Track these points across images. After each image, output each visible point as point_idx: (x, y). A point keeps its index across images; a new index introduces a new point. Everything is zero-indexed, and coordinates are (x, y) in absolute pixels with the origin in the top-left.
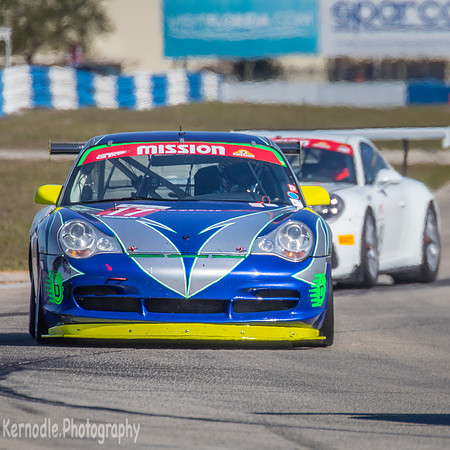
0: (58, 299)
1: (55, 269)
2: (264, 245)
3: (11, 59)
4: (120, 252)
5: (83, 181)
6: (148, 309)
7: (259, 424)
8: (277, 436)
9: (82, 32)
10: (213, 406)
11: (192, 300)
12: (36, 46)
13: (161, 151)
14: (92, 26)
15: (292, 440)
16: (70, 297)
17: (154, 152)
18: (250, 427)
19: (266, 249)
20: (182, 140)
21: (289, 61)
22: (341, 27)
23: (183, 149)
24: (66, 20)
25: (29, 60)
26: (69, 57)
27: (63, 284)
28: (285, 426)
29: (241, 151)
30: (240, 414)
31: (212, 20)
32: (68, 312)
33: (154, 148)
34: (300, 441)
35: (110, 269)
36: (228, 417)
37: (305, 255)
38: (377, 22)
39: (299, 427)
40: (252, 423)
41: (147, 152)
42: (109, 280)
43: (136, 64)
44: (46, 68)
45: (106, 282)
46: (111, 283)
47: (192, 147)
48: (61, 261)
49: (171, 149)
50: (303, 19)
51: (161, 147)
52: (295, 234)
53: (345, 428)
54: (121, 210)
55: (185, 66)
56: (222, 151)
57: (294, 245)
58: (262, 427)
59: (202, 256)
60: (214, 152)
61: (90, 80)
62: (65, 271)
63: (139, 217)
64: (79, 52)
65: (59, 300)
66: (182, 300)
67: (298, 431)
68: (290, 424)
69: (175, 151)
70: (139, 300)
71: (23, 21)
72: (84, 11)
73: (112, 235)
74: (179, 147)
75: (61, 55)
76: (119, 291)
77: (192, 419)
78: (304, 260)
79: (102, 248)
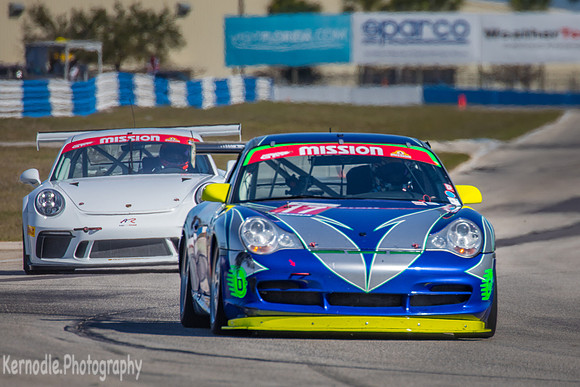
0: (241, 292)
1: (238, 264)
2: (437, 242)
3: (102, 67)
4: (301, 248)
5: (249, 180)
6: (330, 303)
7: (303, 363)
8: (317, 374)
9: (160, 46)
10: (265, 349)
11: (372, 294)
12: (123, 57)
13: (323, 152)
14: (167, 40)
15: (330, 376)
16: (254, 290)
17: (316, 152)
18: (296, 366)
19: (438, 246)
20: (341, 141)
21: (327, 68)
22: (369, 41)
23: (343, 150)
24: (146, 36)
25: (117, 68)
26: (149, 65)
27: (247, 279)
28: (325, 365)
29: (398, 152)
30: (287, 355)
31: (265, 35)
32: (252, 305)
33: (316, 149)
34: (337, 378)
35: (294, 264)
36: (278, 358)
37: (475, 252)
38: (399, 36)
39: (336, 366)
40: (297, 363)
41: (310, 153)
42: (292, 275)
43: (202, 71)
44: (130, 74)
45: (290, 277)
46: (294, 278)
47: (352, 148)
48: (244, 256)
49: (331, 150)
50: (339, 34)
51: (322, 148)
52: (464, 231)
53: (372, 366)
54: (293, 208)
55: (242, 72)
56: (381, 152)
57: (462, 241)
58: (306, 366)
59: (380, 252)
60: (373, 153)
61: (167, 85)
62: (249, 265)
63: (313, 214)
64: (157, 62)
65: (242, 294)
66: (361, 294)
67: (335, 369)
68: (329, 363)
69: (335, 152)
70: (321, 294)
71: (112, 36)
72: (161, 29)
73: (292, 232)
74: (339, 148)
75: (143, 64)
76: (303, 285)
77: (249, 359)
78: (475, 256)
79: (283, 244)
